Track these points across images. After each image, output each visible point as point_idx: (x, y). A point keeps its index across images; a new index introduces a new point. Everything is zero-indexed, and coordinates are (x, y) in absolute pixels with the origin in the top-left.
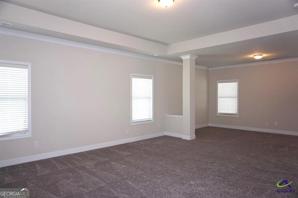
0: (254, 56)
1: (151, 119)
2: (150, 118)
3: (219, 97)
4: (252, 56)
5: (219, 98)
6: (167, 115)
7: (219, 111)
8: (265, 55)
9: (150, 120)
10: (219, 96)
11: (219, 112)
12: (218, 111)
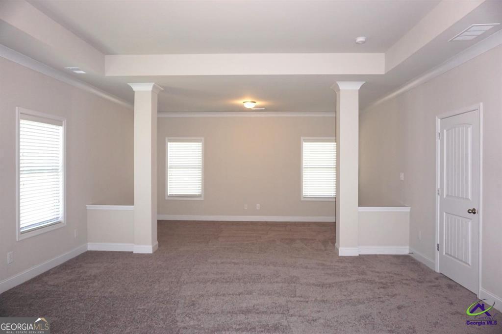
0: (244, 102)
1: (60, 219)
2: (58, 218)
3: (169, 166)
4: (240, 102)
5: (169, 169)
6: (90, 207)
7: (169, 192)
8: (259, 103)
9: (59, 222)
10: (169, 164)
11: (169, 194)
12: (167, 192)
